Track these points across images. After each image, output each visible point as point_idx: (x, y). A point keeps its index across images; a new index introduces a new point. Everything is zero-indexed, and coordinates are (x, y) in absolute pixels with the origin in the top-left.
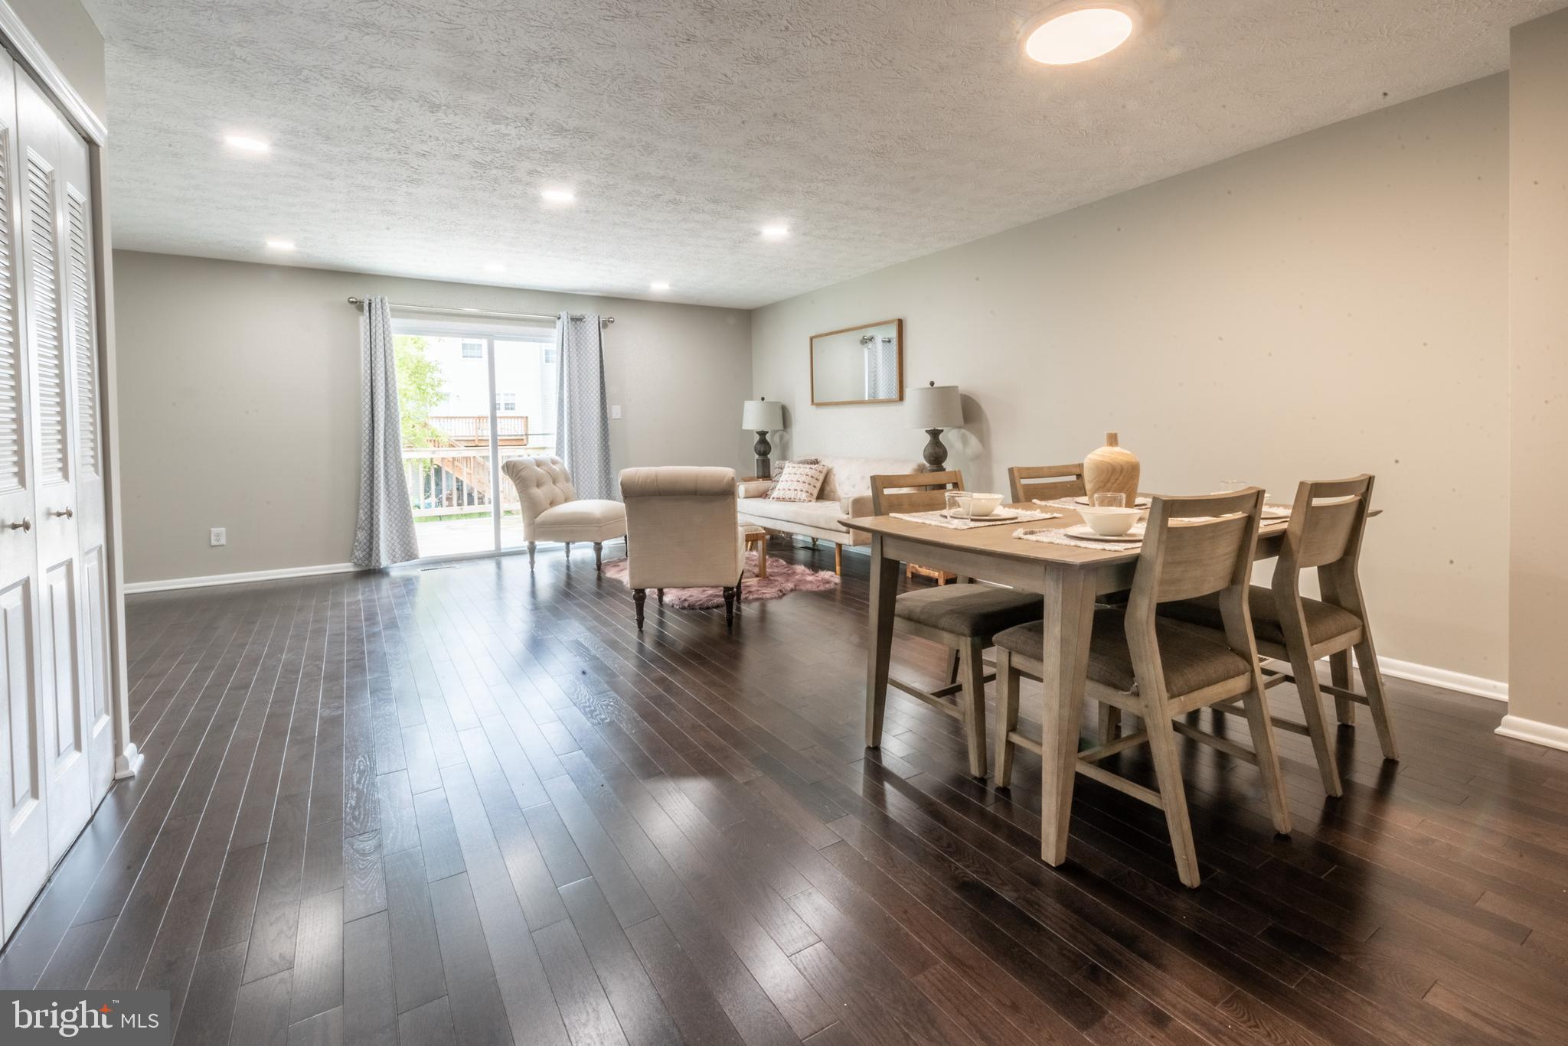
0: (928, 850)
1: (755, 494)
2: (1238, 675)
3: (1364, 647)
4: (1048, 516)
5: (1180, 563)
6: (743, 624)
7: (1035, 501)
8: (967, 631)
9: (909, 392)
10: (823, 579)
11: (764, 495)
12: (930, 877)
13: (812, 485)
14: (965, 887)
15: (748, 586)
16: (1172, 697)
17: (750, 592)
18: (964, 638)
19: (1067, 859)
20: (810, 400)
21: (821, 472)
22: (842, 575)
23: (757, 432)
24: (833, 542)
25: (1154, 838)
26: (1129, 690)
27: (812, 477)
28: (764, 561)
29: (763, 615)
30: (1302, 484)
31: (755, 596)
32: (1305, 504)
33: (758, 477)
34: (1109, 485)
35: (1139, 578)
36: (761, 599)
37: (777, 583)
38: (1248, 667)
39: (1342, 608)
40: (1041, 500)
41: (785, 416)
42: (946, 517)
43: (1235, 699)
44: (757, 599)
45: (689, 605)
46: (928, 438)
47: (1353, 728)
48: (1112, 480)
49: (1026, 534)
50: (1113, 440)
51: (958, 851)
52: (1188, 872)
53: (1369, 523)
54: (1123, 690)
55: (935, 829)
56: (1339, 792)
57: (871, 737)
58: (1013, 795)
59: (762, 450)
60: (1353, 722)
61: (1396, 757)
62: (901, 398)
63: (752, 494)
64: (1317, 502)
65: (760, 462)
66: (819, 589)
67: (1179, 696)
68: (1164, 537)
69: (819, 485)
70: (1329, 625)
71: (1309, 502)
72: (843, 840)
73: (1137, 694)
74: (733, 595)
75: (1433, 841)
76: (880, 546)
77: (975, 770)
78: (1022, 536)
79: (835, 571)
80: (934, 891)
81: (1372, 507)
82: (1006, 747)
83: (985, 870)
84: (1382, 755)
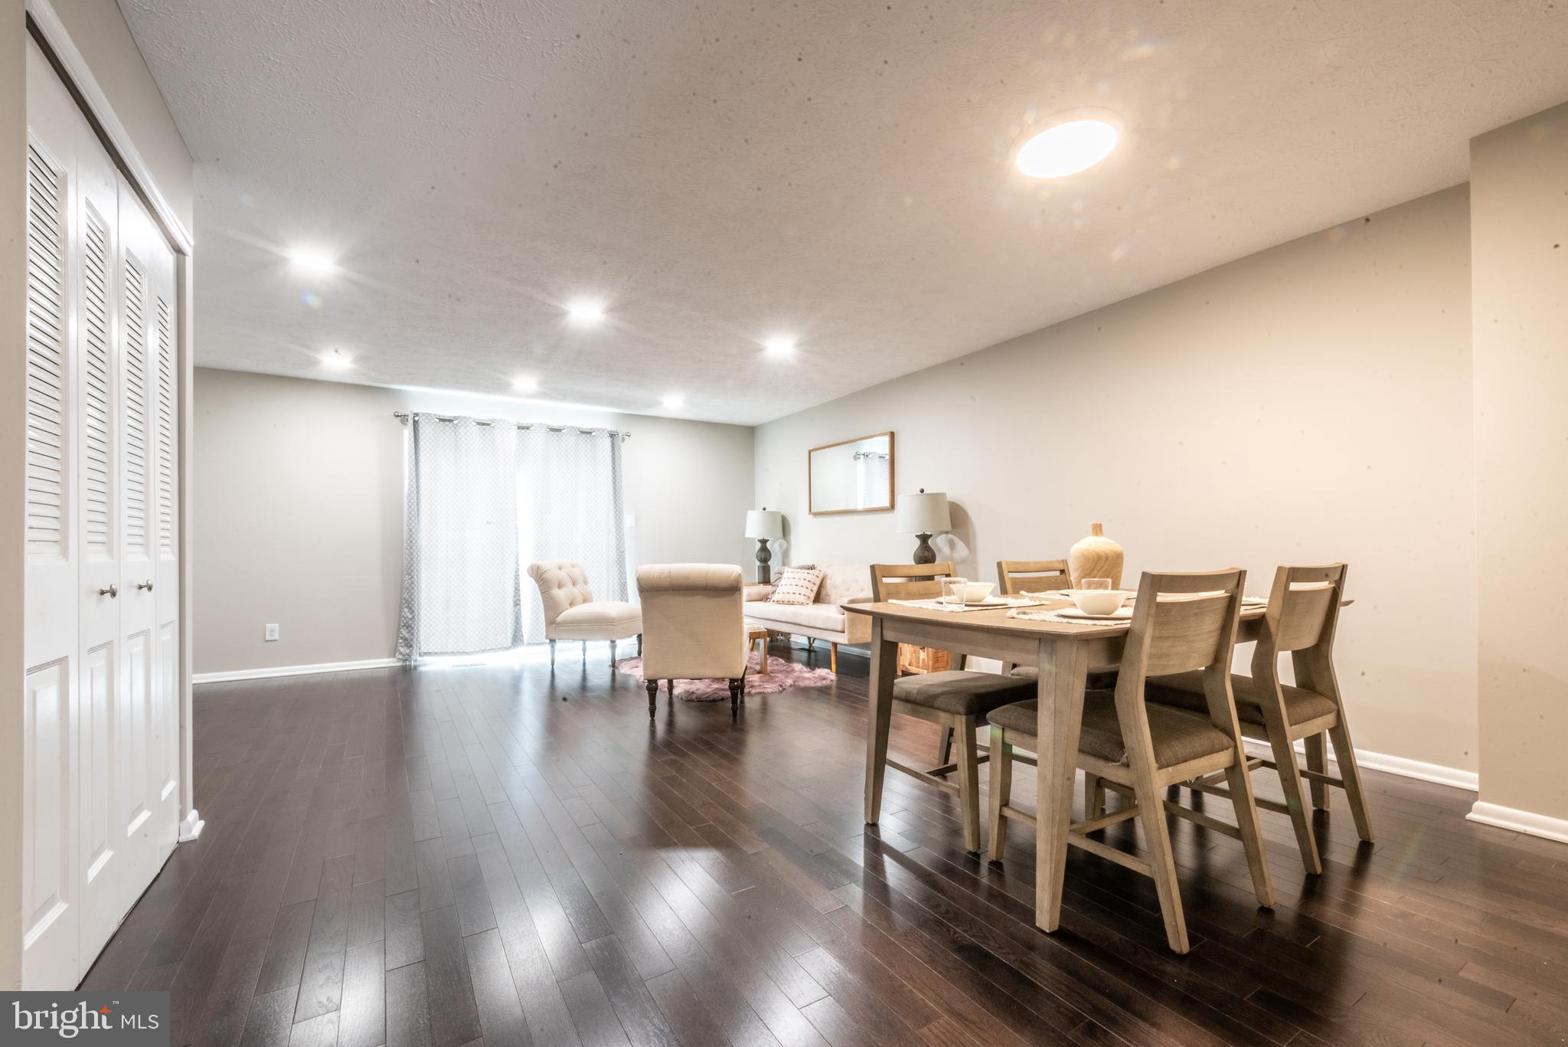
0: (927, 915)
1: (757, 597)
2: (1222, 750)
3: (1339, 734)
4: (1037, 603)
5: (1167, 638)
6: (747, 716)
7: (1022, 592)
8: (962, 709)
9: (899, 499)
10: (819, 676)
11: (765, 598)
12: (930, 940)
13: (809, 588)
14: (962, 948)
15: (751, 681)
16: (1160, 768)
17: (752, 686)
18: (959, 716)
19: (1060, 926)
20: (808, 511)
21: (817, 577)
22: (837, 672)
23: (759, 540)
24: (829, 642)
25: (1142, 909)
26: (1119, 761)
27: (809, 581)
28: (766, 659)
29: (765, 706)
30: (1280, 569)
31: (758, 690)
32: (1283, 588)
33: (759, 583)
34: (1095, 572)
35: (1129, 651)
36: (763, 693)
37: (777, 679)
38: (1232, 743)
39: (1317, 692)
40: (1028, 592)
41: (785, 527)
42: (942, 603)
43: (1216, 779)
44: (759, 693)
45: (696, 698)
46: (917, 543)
47: (1328, 812)
48: (1098, 568)
49: (1018, 614)
50: (1098, 529)
51: (956, 917)
52: (1179, 939)
53: (1343, 612)
54: (1113, 761)
55: (933, 897)
56: (1319, 870)
57: (870, 814)
58: (1006, 867)
59: (763, 556)
60: (1328, 807)
61: (1372, 838)
62: (893, 506)
63: (753, 598)
64: (1294, 586)
65: (761, 569)
66: (816, 685)
67: (1168, 766)
68: (1153, 612)
69: (815, 589)
70: (1306, 707)
71: (1287, 587)
72: (847, 905)
73: (1127, 765)
74: (737, 687)
75: (1413, 915)
76: (879, 629)
77: (968, 844)
78: (1015, 615)
79: (831, 669)
80: (934, 952)
81: (1345, 597)
82: (999, 822)
83: (982, 935)
84: (1357, 835)
